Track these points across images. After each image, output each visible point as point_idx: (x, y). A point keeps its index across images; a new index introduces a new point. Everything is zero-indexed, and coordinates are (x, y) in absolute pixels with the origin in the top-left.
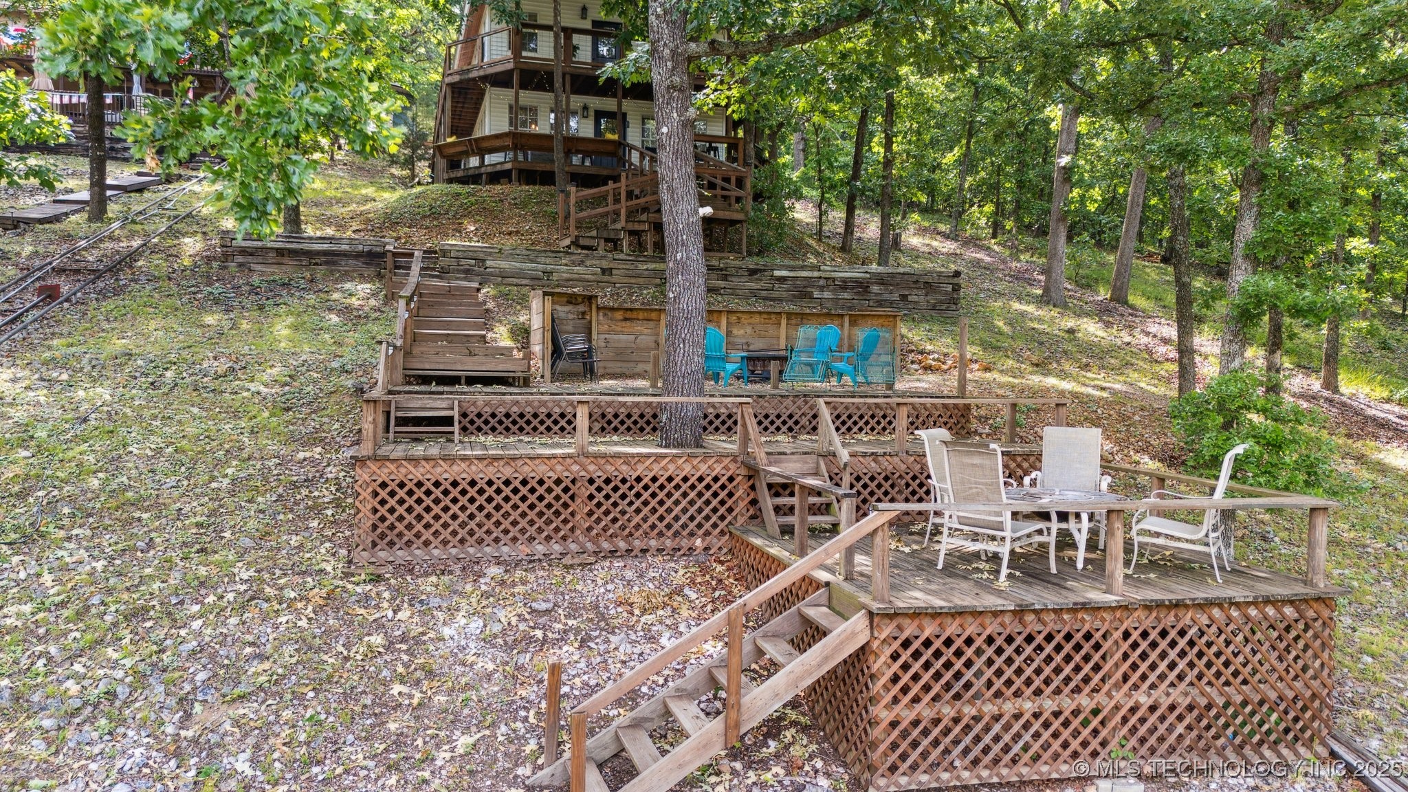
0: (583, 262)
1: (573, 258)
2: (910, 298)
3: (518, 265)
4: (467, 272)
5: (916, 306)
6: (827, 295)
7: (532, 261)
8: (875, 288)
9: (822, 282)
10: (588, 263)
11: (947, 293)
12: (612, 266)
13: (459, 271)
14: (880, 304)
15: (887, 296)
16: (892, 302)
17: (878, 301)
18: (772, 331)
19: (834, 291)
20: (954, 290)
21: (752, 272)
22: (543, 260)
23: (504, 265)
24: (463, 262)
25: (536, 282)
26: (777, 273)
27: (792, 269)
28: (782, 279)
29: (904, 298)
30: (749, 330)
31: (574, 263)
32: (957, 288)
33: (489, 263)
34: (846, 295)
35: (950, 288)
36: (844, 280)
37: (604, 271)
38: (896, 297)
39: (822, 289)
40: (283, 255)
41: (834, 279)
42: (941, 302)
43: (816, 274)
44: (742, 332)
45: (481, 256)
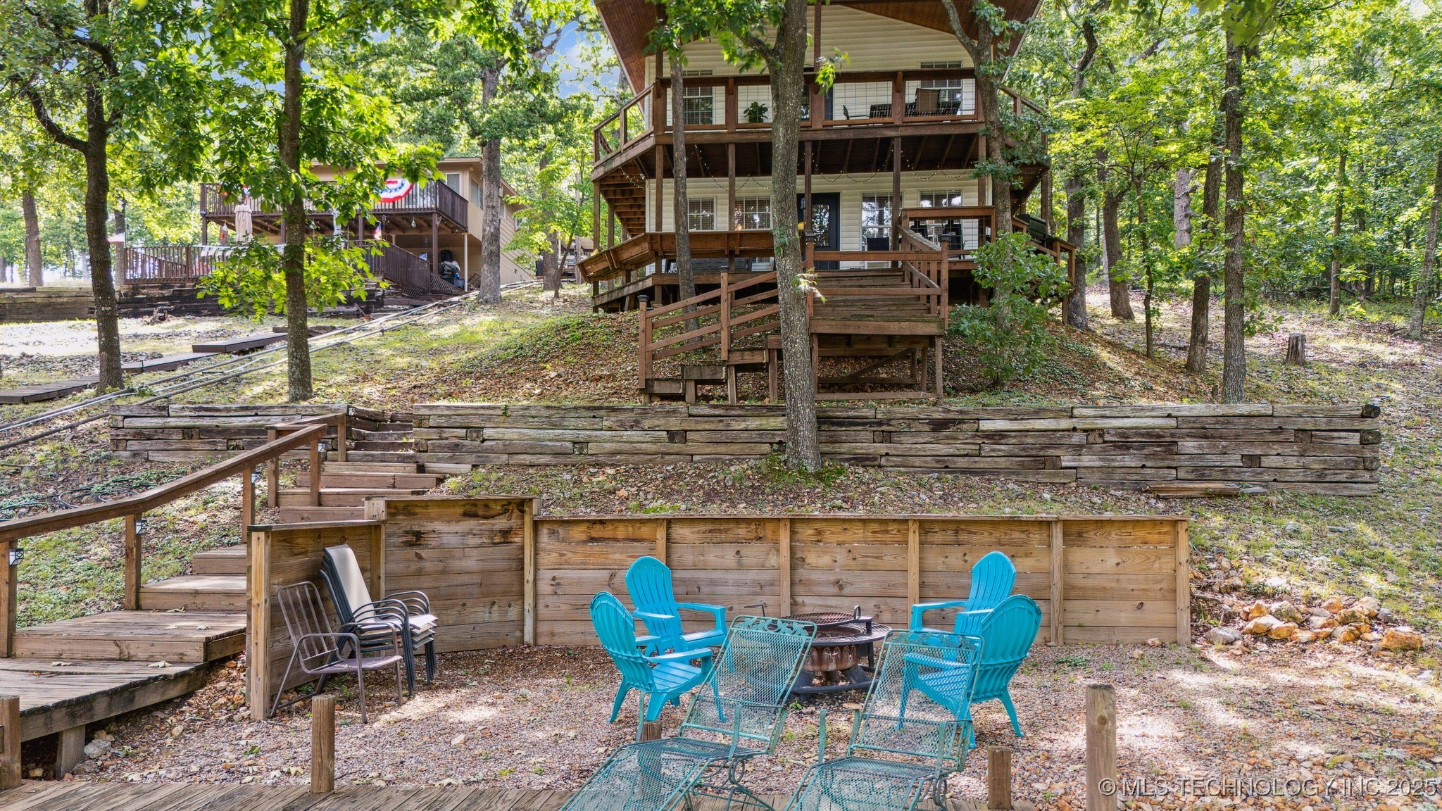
0: (637, 422)
1: (622, 416)
2: (1265, 462)
3: (533, 433)
4: (455, 448)
5: (1279, 478)
6: (1087, 460)
7: (555, 426)
8: (1189, 446)
9: (1077, 438)
10: (646, 423)
11: (1348, 449)
12: (686, 426)
13: (442, 448)
14: (1200, 473)
15: (1215, 460)
16: (1225, 470)
17: (1195, 469)
18: (890, 557)
19: (1102, 454)
20: (1364, 442)
21: (939, 426)
22: (573, 423)
23: (511, 434)
24: (448, 433)
25: (562, 460)
26: (986, 425)
27: (1016, 416)
28: (997, 436)
29: (1253, 461)
30: (841, 556)
31: (623, 426)
32: (1370, 439)
33: (487, 433)
34: (1129, 461)
35: (1355, 439)
36: (1124, 433)
37: (672, 436)
38: (1234, 459)
39: (1078, 449)
40: (191, 437)
41: (1101, 432)
42: (1337, 468)
43: (1065, 424)
44: (826, 560)
45: (476, 422)
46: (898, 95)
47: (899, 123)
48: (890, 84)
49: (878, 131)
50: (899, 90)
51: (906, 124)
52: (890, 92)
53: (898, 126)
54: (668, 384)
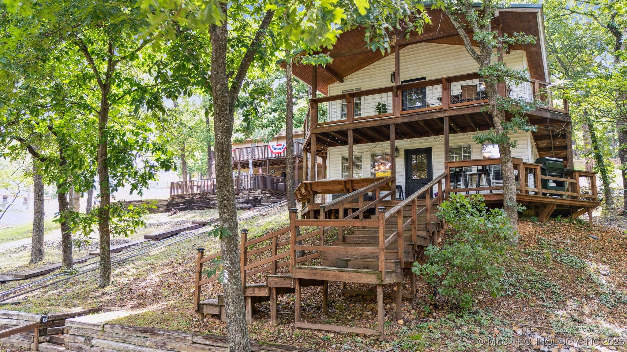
46: (445, 92)
47: (446, 108)
48: (440, 86)
49: (433, 115)
50: (446, 89)
51: (451, 109)
52: (441, 90)
53: (445, 111)
54: (211, 307)
